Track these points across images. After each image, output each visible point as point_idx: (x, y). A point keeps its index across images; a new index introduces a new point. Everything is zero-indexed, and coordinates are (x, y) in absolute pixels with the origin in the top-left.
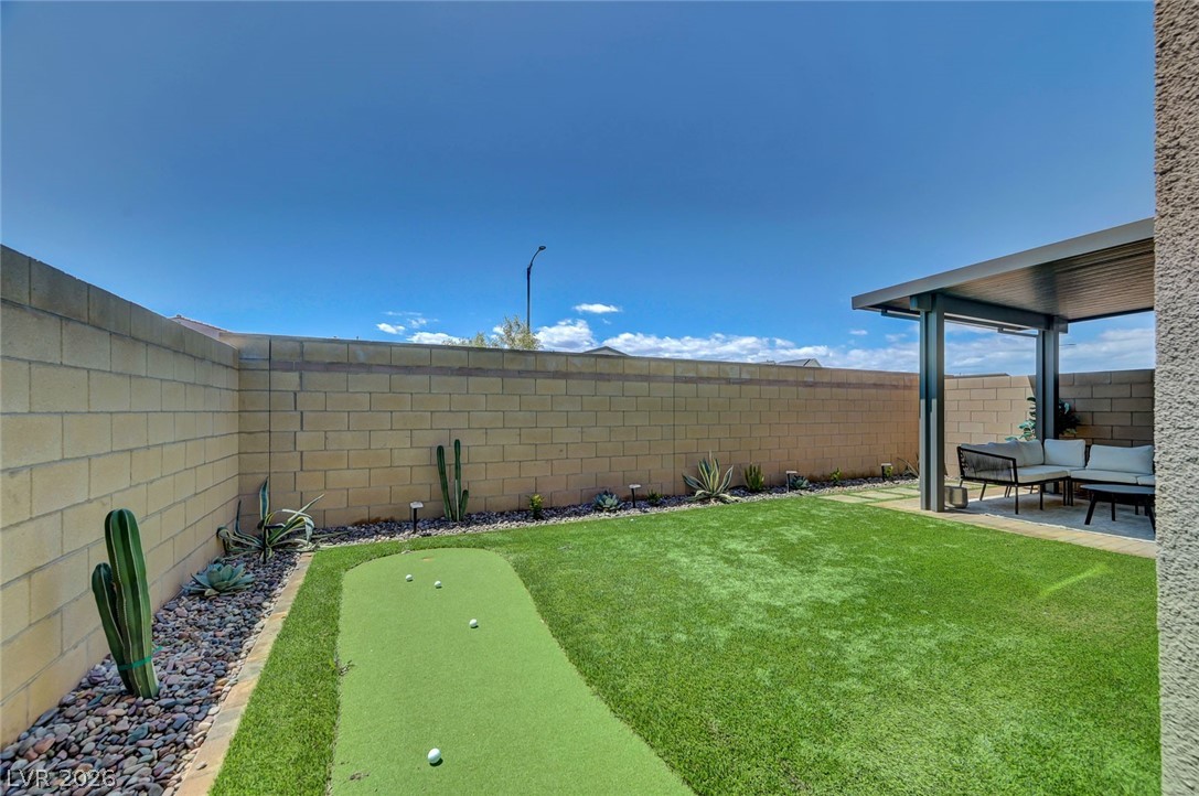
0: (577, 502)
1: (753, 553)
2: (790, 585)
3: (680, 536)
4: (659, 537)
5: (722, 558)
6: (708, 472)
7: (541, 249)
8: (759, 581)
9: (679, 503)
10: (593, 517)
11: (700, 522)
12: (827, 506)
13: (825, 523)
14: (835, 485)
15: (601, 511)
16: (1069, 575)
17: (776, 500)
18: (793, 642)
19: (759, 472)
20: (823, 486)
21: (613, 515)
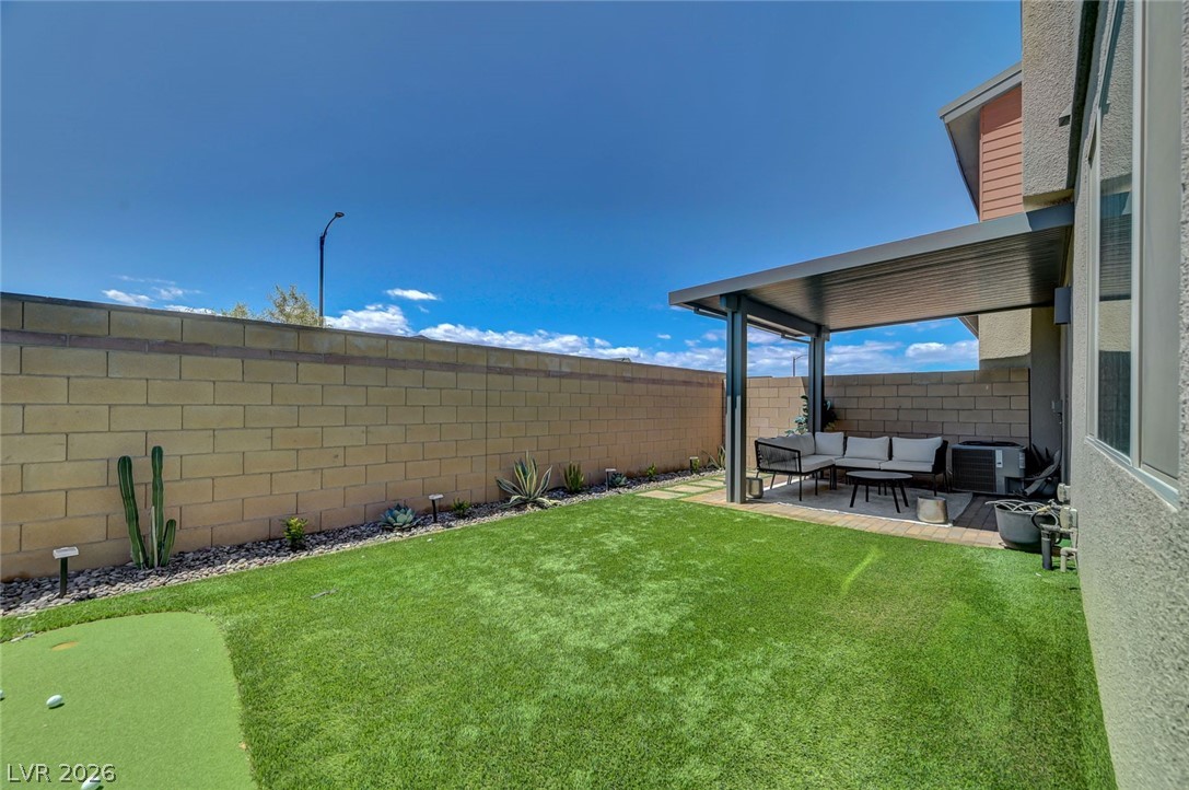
0: (357, 522)
1: (571, 572)
2: (613, 614)
3: (488, 558)
4: (461, 561)
5: (537, 584)
6: (524, 473)
7: (338, 215)
8: (578, 613)
9: (491, 513)
10: (380, 539)
11: (513, 536)
12: (645, 505)
13: (644, 524)
14: (650, 481)
15: (391, 531)
16: (857, 563)
17: (596, 501)
18: (620, 707)
19: (579, 472)
20: (640, 482)
21: (406, 535)
